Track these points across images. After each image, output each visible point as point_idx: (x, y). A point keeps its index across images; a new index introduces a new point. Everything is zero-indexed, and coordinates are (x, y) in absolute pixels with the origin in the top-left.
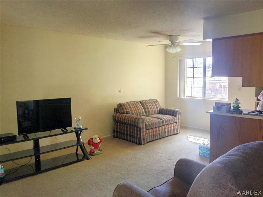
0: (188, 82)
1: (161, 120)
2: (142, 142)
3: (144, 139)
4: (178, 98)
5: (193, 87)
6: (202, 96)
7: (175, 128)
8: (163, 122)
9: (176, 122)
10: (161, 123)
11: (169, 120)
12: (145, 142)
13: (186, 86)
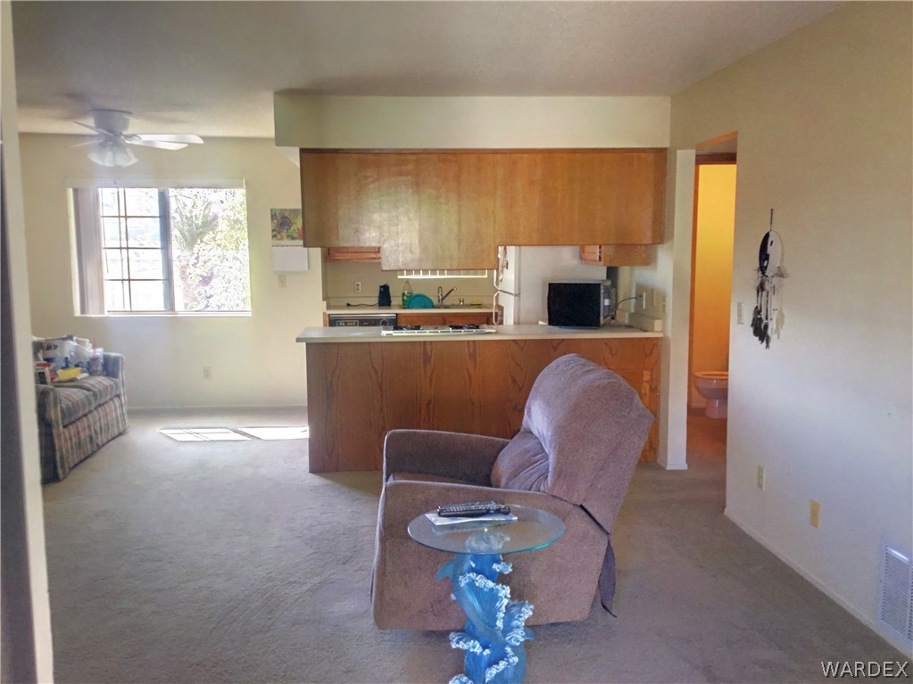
0: (112, 265)
1: (88, 390)
2: (60, 471)
3: (62, 462)
4: (77, 317)
5: (129, 280)
6: (162, 308)
7: (119, 413)
8: (95, 395)
9: (118, 396)
10: (92, 399)
11: (107, 387)
12: (67, 471)
13: (106, 276)
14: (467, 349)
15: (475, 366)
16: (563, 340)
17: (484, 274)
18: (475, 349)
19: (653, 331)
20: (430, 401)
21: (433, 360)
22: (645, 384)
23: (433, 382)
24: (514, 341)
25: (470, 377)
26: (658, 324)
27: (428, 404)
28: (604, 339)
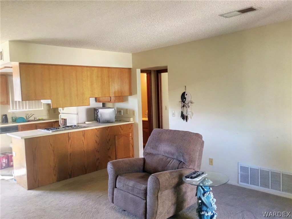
14: (82, 133)
15: (85, 138)
16: (109, 127)
17: (42, 108)
18: (84, 133)
19: (130, 121)
20: (71, 154)
21: (71, 138)
22: (130, 137)
23: (72, 147)
24: (96, 129)
25: (83, 142)
26: (132, 119)
27: (70, 155)
28: (119, 125)
